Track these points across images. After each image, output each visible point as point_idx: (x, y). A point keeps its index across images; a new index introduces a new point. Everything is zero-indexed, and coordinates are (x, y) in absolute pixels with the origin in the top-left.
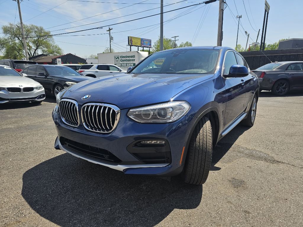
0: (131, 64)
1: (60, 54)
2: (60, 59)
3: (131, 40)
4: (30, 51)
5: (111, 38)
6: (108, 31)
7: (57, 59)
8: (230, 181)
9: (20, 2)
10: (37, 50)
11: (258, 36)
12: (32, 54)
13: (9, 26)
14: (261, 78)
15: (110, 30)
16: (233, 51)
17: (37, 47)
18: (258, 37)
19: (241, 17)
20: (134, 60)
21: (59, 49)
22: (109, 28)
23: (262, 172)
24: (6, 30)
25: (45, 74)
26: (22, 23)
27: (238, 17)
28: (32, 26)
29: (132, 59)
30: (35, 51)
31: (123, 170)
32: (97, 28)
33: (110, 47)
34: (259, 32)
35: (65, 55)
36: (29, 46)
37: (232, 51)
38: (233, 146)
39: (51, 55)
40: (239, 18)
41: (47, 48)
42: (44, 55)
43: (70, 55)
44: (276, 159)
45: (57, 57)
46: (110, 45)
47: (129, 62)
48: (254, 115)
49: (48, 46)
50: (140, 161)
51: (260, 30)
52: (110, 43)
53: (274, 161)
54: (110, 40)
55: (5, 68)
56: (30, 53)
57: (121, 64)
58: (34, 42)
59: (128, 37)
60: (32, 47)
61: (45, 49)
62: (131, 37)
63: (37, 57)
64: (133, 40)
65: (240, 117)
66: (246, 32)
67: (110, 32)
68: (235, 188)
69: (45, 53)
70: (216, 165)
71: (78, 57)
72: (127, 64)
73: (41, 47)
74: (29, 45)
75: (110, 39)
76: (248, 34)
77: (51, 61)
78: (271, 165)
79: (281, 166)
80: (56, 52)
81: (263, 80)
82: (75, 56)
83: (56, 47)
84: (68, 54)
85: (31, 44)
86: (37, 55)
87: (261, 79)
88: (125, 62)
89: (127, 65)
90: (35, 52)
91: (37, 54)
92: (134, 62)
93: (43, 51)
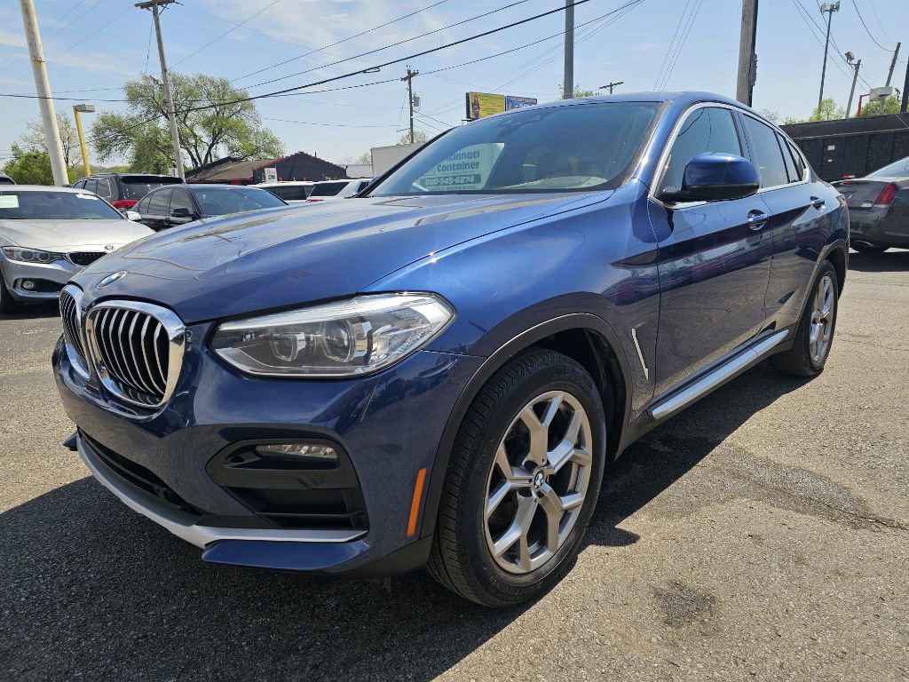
0: (468, 178)
1: (274, 155)
2: (275, 169)
3: (476, 104)
4: (197, 151)
5: (414, 101)
6: (405, 79)
7: (266, 170)
8: (658, 594)
9: (159, 12)
10: (214, 147)
11: (893, 66)
12: (203, 159)
13: (142, 82)
14: (883, 206)
15: (410, 75)
16: (728, 107)
17: (214, 139)
18: (891, 70)
19: (837, 8)
20: (478, 163)
21: (273, 141)
22: (409, 72)
23: (800, 561)
24: (134, 95)
25: (191, 212)
26: (165, 70)
27: (828, 8)
28: (200, 78)
29: (470, 161)
30: (210, 148)
31: (206, 545)
32: (364, 72)
33: (412, 128)
34: (897, 52)
35: (288, 159)
36: (195, 136)
37: (724, 106)
38: (717, 450)
39: (250, 159)
40: (831, 11)
41: (239, 139)
42: (235, 160)
43: (301, 157)
44: (875, 510)
45: (266, 163)
46: (411, 120)
47: (461, 172)
48: (827, 337)
49: (242, 133)
50: (259, 516)
51: (899, 44)
52: (411, 115)
53: (862, 518)
54: (411, 108)
55: (80, 196)
56: (195, 157)
57: (439, 178)
58: (207, 124)
59: (467, 94)
60: (203, 139)
61: (236, 143)
62: (476, 95)
63: (214, 165)
64: (481, 102)
65: (750, 347)
66: (849, 56)
67: (410, 83)
68: (670, 624)
69: (236, 155)
70: (626, 525)
71: (323, 162)
72: (454, 177)
73: (226, 137)
74: (195, 132)
75: (411, 103)
76: (855, 62)
77: (249, 175)
78: (849, 532)
79: (888, 541)
80: (266, 151)
81: (890, 212)
82: (315, 158)
83: (265, 135)
84: (296, 155)
85: (199, 131)
86: (214, 160)
87: (880, 209)
88: (450, 171)
89: (456, 181)
90: (209, 153)
91: (215, 157)
92: (476, 172)
93: (231, 149)
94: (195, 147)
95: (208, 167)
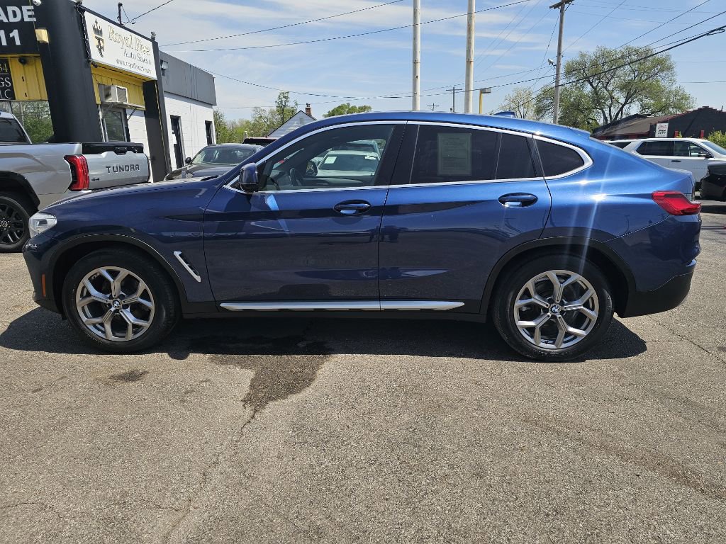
1: (682, 110)
2: (667, 125)
4: (610, 110)
7: (658, 124)
10: (627, 106)
12: (613, 117)
17: (628, 99)
21: (684, 98)
30: (623, 107)
36: (612, 98)
42: (642, 116)
49: (655, 92)
56: (607, 116)
58: (624, 87)
60: (619, 100)
61: (649, 101)
63: (622, 121)
69: (645, 112)
73: (640, 97)
74: (614, 94)
77: (647, 129)
82: (719, 111)
83: (677, 93)
86: (623, 117)
90: (621, 110)
91: (626, 114)
93: (643, 107)
94: (610, 107)
95: (615, 123)
